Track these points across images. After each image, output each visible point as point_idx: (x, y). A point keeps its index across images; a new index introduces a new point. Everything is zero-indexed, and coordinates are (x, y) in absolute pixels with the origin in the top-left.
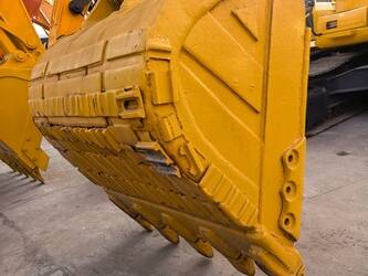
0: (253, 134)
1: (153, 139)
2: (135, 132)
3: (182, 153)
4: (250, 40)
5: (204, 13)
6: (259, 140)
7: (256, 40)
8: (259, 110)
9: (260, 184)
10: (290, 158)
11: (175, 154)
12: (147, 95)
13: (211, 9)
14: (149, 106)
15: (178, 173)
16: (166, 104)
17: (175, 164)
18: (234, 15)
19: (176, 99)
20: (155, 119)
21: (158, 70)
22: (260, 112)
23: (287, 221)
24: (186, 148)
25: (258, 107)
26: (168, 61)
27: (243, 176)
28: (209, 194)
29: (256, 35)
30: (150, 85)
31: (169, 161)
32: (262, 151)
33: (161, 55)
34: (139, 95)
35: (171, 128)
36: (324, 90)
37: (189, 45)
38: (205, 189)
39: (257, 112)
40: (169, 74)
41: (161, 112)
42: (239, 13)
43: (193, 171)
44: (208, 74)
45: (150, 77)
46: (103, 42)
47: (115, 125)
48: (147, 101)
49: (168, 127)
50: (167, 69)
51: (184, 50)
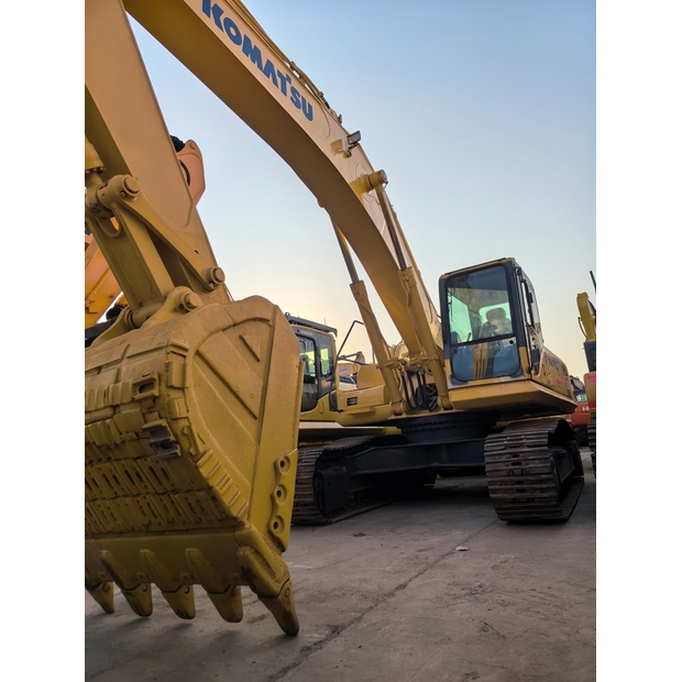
0: (250, 435)
1: (161, 418)
2: (144, 415)
3: (186, 432)
4: (253, 359)
5: (218, 331)
6: (255, 443)
7: (258, 360)
8: (257, 415)
9: (253, 483)
10: (282, 464)
11: (179, 432)
12: (164, 378)
13: (224, 330)
14: (163, 388)
15: (178, 451)
16: (178, 389)
17: (177, 442)
18: (241, 338)
19: (187, 385)
20: (167, 399)
21: (176, 362)
22: (258, 417)
23: (276, 525)
24: (189, 427)
25: (256, 413)
26: (185, 357)
27: (238, 471)
28: (205, 475)
29: (259, 356)
30: (167, 371)
31: (172, 438)
32: (257, 452)
33: (180, 351)
34: (156, 377)
35: (180, 409)
36: (344, 469)
37: (203, 350)
38: (201, 470)
39: (256, 418)
40: (184, 366)
41: (174, 394)
42: (245, 337)
43: (192, 451)
44: (215, 376)
45: (168, 366)
46: (124, 346)
47: (123, 412)
48: (163, 384)
49: (177, 408)
50: (182, 362)
51: (198, 353)
